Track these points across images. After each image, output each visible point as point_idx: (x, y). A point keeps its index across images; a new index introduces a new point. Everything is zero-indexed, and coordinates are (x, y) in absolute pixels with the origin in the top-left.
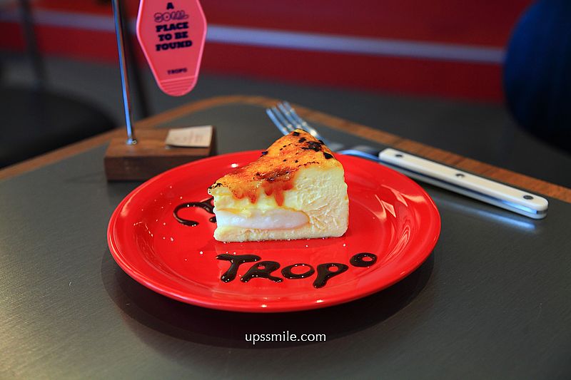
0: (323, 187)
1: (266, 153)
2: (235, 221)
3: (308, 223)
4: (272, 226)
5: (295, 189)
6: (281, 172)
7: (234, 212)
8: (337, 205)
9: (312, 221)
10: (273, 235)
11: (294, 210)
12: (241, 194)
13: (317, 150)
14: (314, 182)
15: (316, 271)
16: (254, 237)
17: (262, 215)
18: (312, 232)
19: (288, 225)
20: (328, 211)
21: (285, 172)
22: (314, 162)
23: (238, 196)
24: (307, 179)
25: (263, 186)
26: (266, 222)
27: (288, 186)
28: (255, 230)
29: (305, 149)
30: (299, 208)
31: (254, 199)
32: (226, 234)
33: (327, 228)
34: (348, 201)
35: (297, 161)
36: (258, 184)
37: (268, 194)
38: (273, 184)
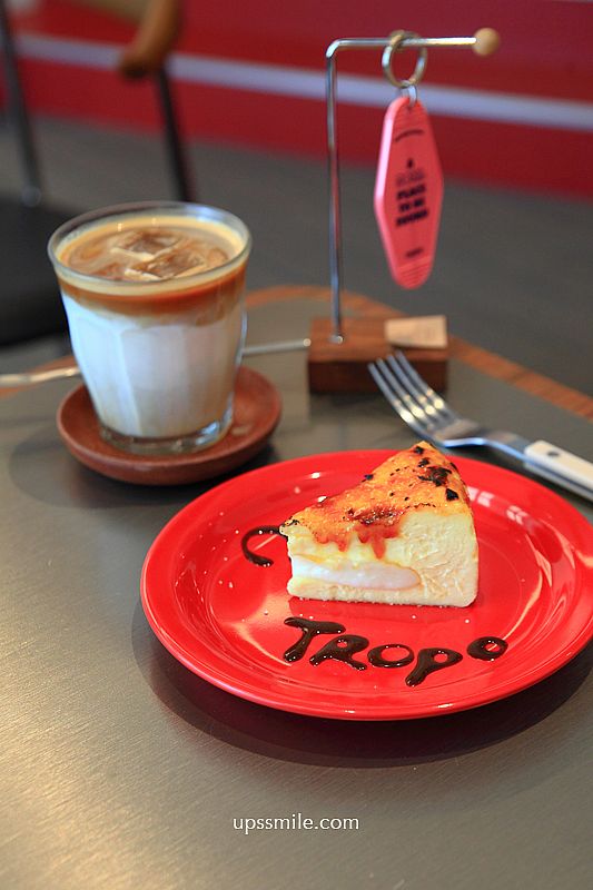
0: (442, 538)
1: (371, 477)
2: (317, 571)
3: (419, 584)
4: (367, 585)
5: (402, 537)
6: (383, 513)
7: (315, 560)
8: (461, 563)
9: (424, 583)
10: (369, 596)
11: (398, 565)
12: (324, 538)
13: (438, 484)
14: (428, 531)
15: (416, 660)
16: (342, 595)
17: (354, 568)
18: (425, 596)
19: (390, 585)
20: (447, 570)
21: (387, 513)
22: (429, 505)
23: (322, 539)
24: (419, 526)
25: (356, 529)
26: (359, 578)
27: (392, 533)
28: (344, 587)
29: (423, 478)
30: (406, 564)
31: (343, 546)
32: (303, 587)
33: (446, 594)
34: (476, 560)
35: (406, 499)
36: (350, 526)
37: (363, 540)
38: (370, 529)
